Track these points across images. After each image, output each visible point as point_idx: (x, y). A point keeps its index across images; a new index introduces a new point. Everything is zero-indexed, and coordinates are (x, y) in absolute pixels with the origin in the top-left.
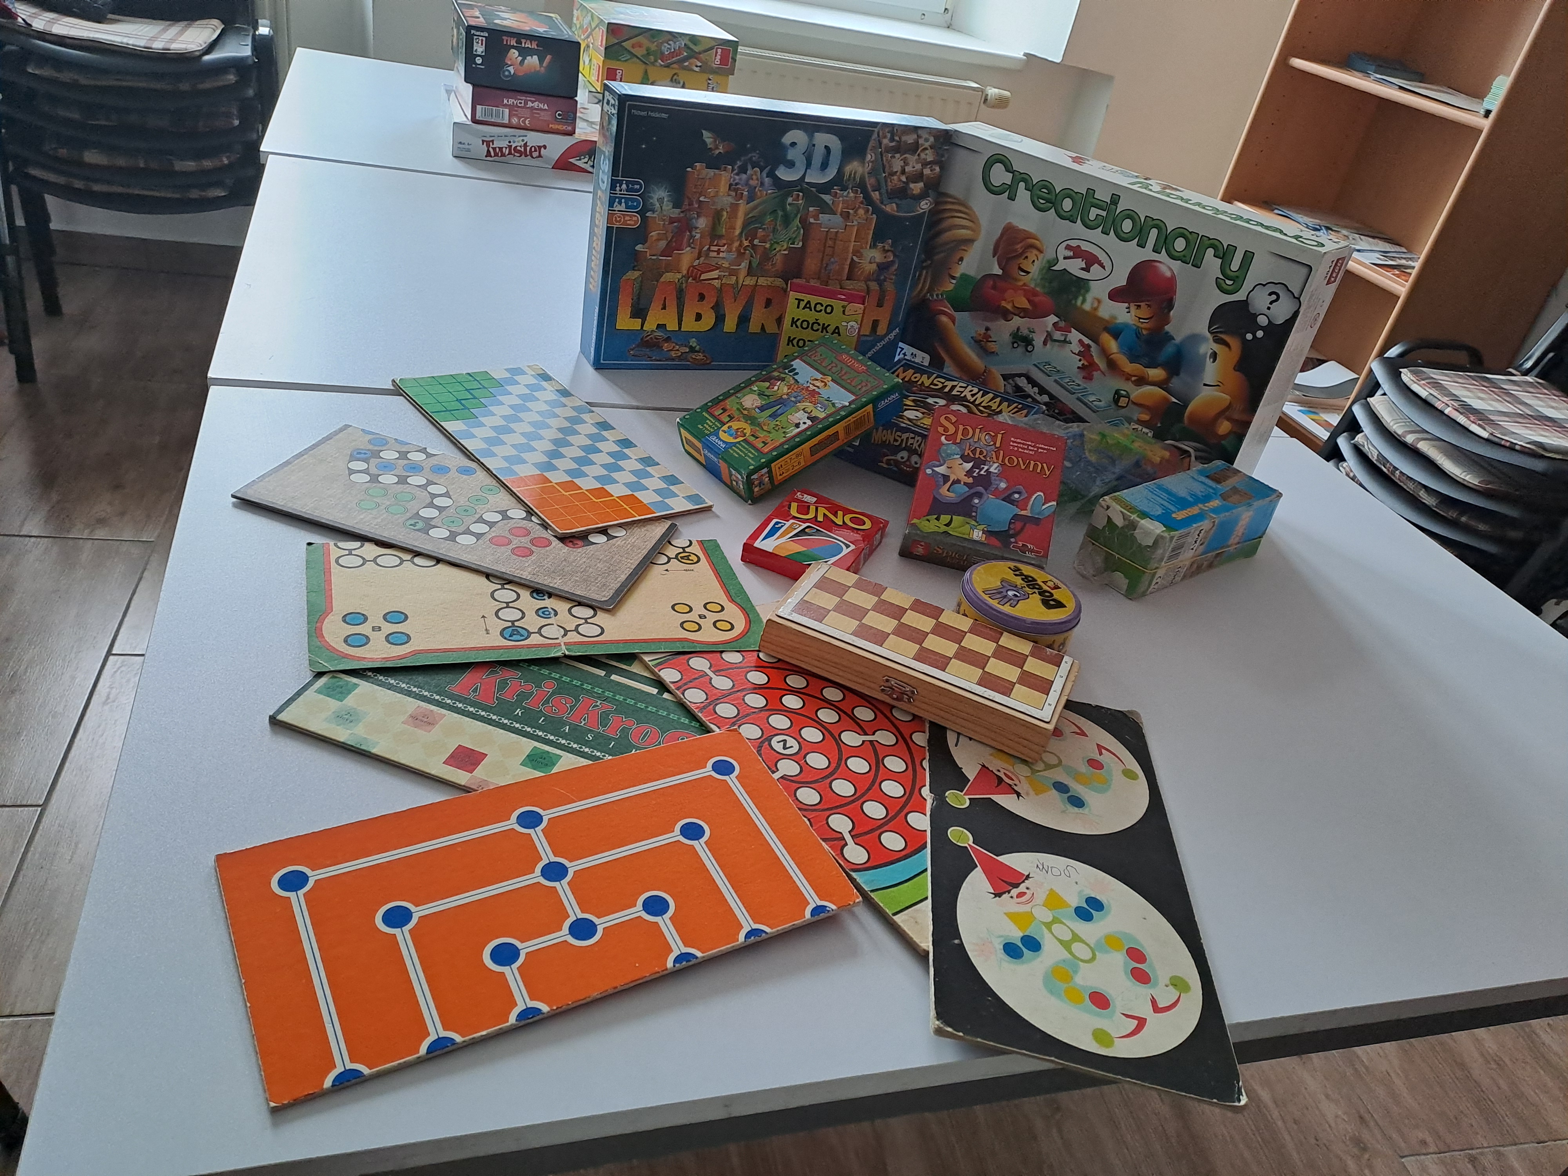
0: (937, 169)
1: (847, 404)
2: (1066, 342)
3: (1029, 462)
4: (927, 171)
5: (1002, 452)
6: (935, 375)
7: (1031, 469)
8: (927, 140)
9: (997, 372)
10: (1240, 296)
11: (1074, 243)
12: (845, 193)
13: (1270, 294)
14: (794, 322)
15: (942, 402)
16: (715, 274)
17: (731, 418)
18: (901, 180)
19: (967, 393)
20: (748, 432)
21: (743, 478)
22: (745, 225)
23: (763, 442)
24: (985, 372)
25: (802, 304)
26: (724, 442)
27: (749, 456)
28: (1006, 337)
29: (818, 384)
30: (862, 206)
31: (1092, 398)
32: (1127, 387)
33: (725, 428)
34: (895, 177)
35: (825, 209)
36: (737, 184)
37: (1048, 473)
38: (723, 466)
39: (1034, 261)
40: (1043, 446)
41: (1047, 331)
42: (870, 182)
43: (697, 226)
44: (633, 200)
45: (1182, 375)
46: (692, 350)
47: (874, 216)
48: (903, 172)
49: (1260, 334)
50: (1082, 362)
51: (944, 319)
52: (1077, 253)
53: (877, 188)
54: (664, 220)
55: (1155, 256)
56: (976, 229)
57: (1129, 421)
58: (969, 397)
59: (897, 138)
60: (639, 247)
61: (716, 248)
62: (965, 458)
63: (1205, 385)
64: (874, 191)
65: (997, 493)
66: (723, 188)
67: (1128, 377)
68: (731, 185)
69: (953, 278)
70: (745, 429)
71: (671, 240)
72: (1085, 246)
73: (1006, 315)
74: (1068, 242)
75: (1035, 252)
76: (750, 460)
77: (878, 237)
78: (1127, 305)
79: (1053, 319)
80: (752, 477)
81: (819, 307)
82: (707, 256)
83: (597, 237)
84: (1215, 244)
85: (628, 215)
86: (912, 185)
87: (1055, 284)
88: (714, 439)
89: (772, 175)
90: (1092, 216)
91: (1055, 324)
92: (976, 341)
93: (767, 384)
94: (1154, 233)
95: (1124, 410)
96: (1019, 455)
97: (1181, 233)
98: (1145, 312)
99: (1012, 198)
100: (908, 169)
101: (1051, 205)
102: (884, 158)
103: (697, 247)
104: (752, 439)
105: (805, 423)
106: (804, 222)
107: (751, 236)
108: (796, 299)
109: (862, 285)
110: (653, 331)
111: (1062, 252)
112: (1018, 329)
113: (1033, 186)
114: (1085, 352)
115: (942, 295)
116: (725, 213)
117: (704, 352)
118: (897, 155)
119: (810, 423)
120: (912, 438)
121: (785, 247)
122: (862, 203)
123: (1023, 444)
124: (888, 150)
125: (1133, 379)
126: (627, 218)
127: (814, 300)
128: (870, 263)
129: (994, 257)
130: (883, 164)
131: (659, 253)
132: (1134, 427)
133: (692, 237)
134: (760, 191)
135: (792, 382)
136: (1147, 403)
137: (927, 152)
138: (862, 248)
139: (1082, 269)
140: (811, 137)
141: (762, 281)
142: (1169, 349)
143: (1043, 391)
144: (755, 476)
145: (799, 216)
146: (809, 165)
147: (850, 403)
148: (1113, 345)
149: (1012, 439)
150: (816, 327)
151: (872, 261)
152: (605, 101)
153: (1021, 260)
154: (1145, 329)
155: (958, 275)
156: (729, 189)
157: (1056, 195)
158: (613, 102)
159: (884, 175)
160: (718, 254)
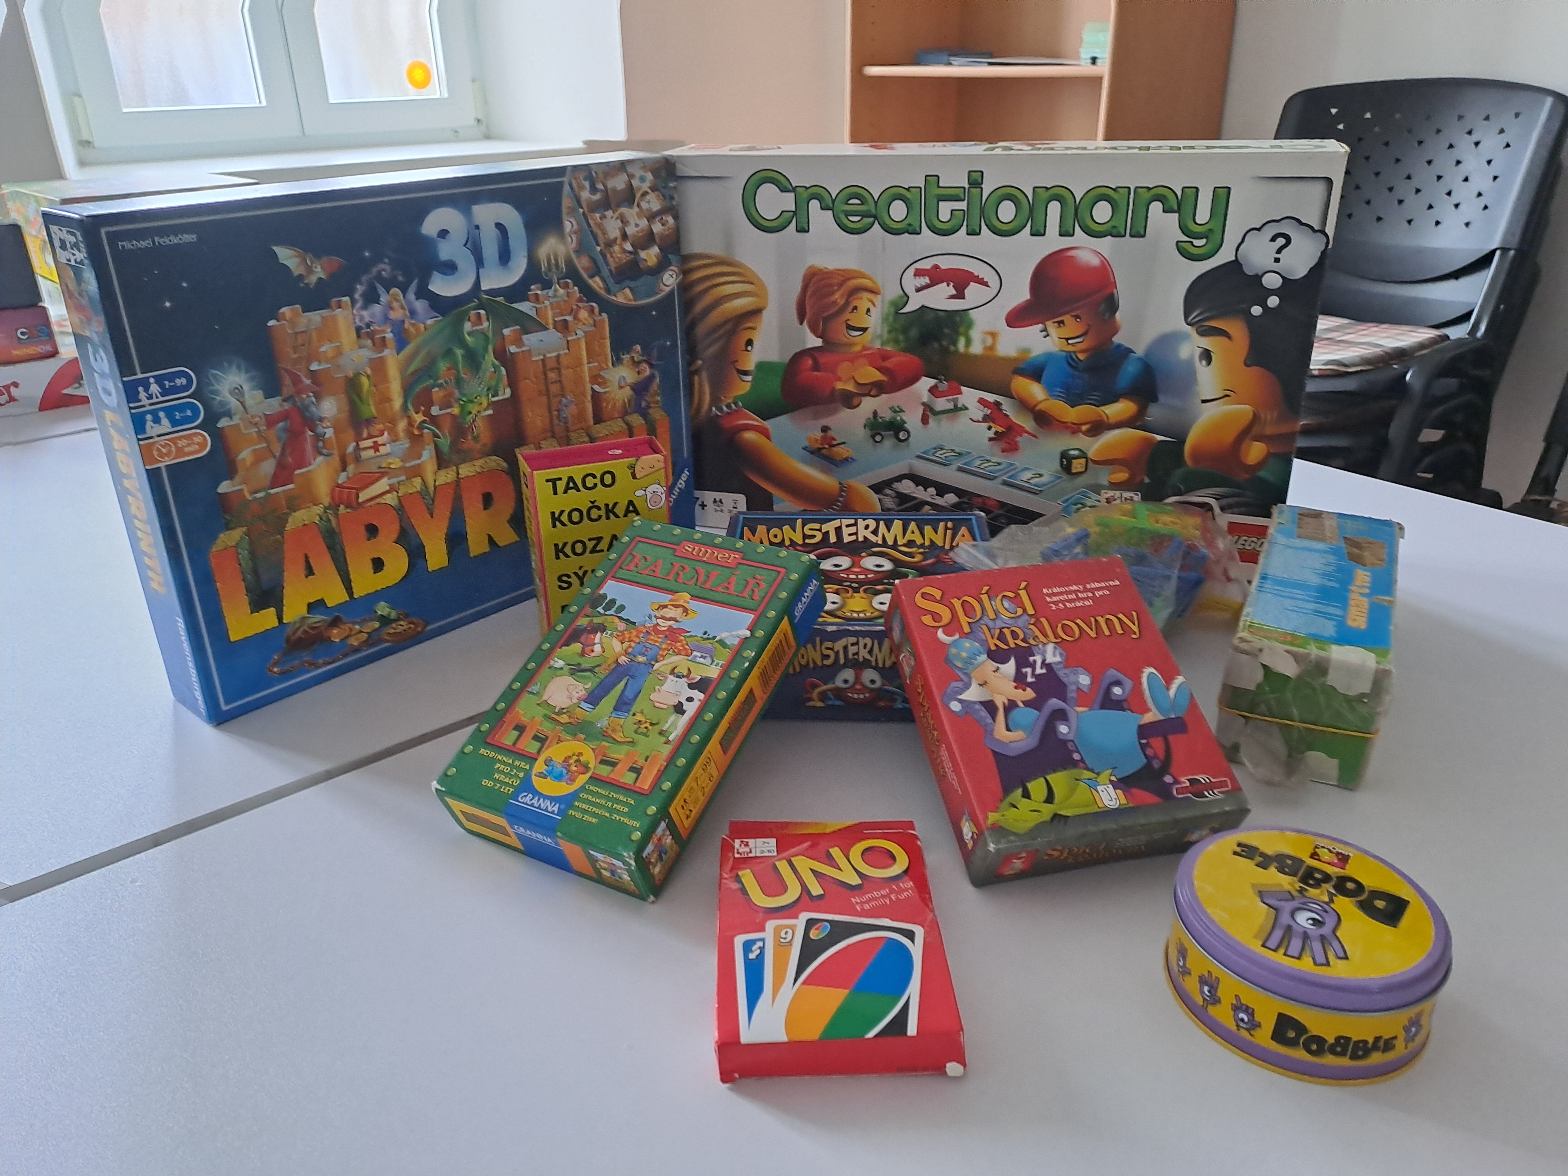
0: (670, 220)
1: (748, 633)
2: (957, 409)
3: (1096, 621)
4: (657, 228)
5: (1043, 620)
6: (799, 522)
7: (1107, 633)
8: (642, 179)
9: (861, 484)
10: (1225, 256)
11: (926, 265)
12: (551, 292)
13: (1273, 239)
14: (555, 519)
15: (845, 562)
16: (382, 485)
17: (541, 739)
18: (624, 251)
19: (863, 534)
20: (589, 757)
21: (625, 863)
22: (407, 390)
23: (632, 769)
24: (841, 490)
25: (561, 486)
26: (553, 799)
27: (618, 812)
28: (861, 433)
29: (670, 613)
30: (580, 304)
31: (1027, 475)
32: (1081, 442)
33: (539, 766)
34: (616, 248)
35: (530, 324)
36: (368, 325)
37: (1135, 628)
38: (571, 851)
39: (868, 310)
40: (1097, 585)
41: (923, 404)
42: (582, 264)
43: (323, 415)
44: (181, 408)
45: (1162, 398)
46: (385, 621)
47: (605, 315)
48: (625, 236)
49: (1273, 301)
50: (993, 430)
51: (750, 436)
52: (936, 276)
53: (596, 271)
54: (256, 424)
55: (1066, 242)
56: (760, 292)
57: (1097, 489)
58: (873, 538)
59: (600, 186)
60: (224, 487)
61: (369, 443)
62: (998, 656)
63: (1204, 401)
64: (592, 277)
65: (1083, 698)
66: (347, 337)
67: (1074, 429)
68: (358, 330)
69: (746, 373)
70: (580, 754)
71: (283, 454)
72: (945, 263)
73: (849, 400)
74: (918, 265)
75: (866, 295)
76: (626, 820)
77: (620, 347)
78: (1040, 326)
79: (926, 383)
80: (644, 855)
81: (590, 482)
82: (357, 459)
83: (134, 496)
84: (1160, 195)
85: (180, 438)
86: (643, 254)
87: (914, 333)
88: (527, 799)
89: (424, 293)
90: (945, 215)
91: (933, 390)
92: (812, 452)
93: (577, 647)
94: (1054, 208)
95: (1084, 477)
96: (1072, 614)
97: (1100, 194)
98: (1072, 327)
99: (803, 229)
100: (630, 230)
101: (872, 219)
102: (591, 222)
103: (335, 452)
104: (604, 771)
105: (690, 699)
106: (502, 356)
107: (424, 401)
108: (547, 481)
109: (618, 425)
110: (304, 619)
111: (911, 282)
112: (875, 414)
113: (833, 201)
114: (994, 414)
115: (736, 404)
116: (365, 380)
117: (407, 616)
118: (609, 213)
119: (702, 696)
120: (852, 645)
121: (485, 404)
122: (580, 300)
123: (1067, 593)
124: (595, 207)
125: (1084, 428)
126: (181, 443)
127: (577, 471)
128: (621, 387)
129: (801, 323)
130: (592, 232)
131: (268, 484)
132: (1107, 496)
133: (319, 437)
134: (412, 325)
135: (622, 626)
136: (1119, 456)
137: (648, 197)
138: (602, 369)
139: (952, 297)
140: (467, 212)
141: (466, 470)
142: (1130, 369)
143: (942, 489)
144: (650, 848)
145: (490, 348)
146: (480, 262)
147: (751, 629)
148: (1036, 391)
149: (1045, 591)
150: (594, 513)
151: (623, 384)
152: (57, 244)
153: (847, 315)
154: (1082, 351)
155: (751, 366)
156: (359, 336)
157: (876, 203)
158: (73, 239)
159: (599, 248)
160: (377, 450)
